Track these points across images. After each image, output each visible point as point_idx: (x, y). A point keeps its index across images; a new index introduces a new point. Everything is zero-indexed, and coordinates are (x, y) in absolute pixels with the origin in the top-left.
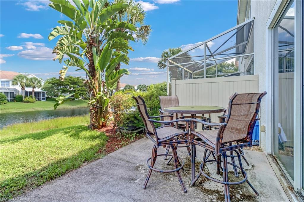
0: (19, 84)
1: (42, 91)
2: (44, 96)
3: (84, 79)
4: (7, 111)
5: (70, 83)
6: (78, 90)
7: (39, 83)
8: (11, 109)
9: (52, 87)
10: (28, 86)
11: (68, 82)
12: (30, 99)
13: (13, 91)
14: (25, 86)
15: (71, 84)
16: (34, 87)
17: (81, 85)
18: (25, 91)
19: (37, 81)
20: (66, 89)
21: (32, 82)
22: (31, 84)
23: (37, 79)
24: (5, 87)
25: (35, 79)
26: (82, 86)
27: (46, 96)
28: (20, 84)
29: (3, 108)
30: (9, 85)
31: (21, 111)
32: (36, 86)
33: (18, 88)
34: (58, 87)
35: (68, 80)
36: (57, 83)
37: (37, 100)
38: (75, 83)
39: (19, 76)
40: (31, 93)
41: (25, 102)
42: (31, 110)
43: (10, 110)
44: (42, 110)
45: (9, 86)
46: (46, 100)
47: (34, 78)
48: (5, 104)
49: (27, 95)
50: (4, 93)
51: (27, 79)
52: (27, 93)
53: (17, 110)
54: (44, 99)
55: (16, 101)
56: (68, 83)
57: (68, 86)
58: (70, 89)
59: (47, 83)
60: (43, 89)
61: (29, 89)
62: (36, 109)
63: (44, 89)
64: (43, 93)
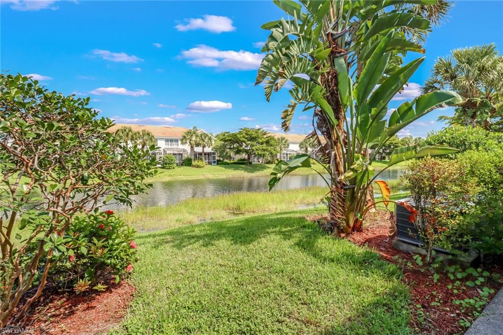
0: (188, 144)
1: (212, 151)
2: (214, 158)
3: (265, 132)
4: (176, 178)
5: (246, 138)
6: (258, 150)
7: (209, 141)
8: (180, 175)
9: (224, 146)
10: (198, 145)
11: (244, 137)
12: (200, 163)
13: (181, 153)
14: (195, 146)
15: (248, 141)
16: (204, 147)
17: (260, 141)
18: (194, 152)
19: (207, 138)
20: (242, 148)
21: (202, 139)
22: (201, 142)
23: (207, 135)
24: (174, 147)
25: (206, 135)
26: (262, 143)
27: (217, 158)
28: (190, 143)
29: (172, 174)
30: (178, 144)
31: (191, 179)
32: (206, 145)
33: (187, 147)
34: (231, 145)
35: (244, 134)
36: (230, 140)
37: (207, 164)
38: (252, 139)
39: (188, 132)
40: (200, 154)
41: (194, 166)
42: (201, 177)
43: (180, 177)
44: (213, 178)
45: (178, 146)
46: (217, 164)
47: (204, 134)
48: (174, 168)
49: (196, 157)
50: (174, 154)
51: (197, 136)
52: (196, 154)
53: (187, 177)
54: (215, 162)
55: (185, 165)
56: (244, 140)
57: (244, 143)
58: (246, 148)
59: (219, 141)
60: (214, 148)
61: (198, 150)
62: (207, 176)
63: (216, 149)
64: (214, 154)
